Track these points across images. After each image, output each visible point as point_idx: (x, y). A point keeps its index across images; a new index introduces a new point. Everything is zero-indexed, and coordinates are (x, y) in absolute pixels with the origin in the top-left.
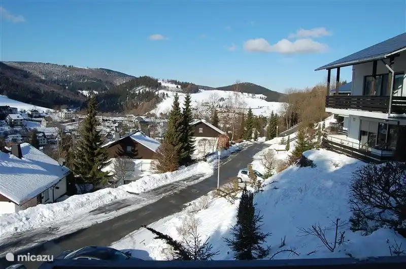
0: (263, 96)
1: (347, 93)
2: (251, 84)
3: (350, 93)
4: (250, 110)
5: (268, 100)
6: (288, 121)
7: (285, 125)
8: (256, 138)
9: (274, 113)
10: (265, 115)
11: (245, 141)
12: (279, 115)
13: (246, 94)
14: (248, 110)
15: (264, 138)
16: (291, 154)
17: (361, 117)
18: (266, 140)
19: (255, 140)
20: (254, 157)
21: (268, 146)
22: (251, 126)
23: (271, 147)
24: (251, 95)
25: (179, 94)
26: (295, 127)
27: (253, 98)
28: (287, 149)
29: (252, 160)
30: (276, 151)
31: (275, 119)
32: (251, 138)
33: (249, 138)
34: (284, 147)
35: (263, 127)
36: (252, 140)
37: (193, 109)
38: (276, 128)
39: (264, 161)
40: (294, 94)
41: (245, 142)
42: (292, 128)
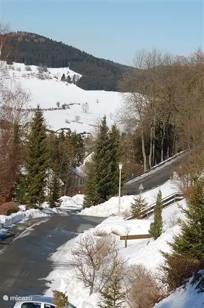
0: (72, 73)
2: (38, 36)
4: (39, 113)
5: (85, 84)
6: (147, 147)
7: (139, 158)
8: (54, 200)
9: (109, 124)
10: (77, 129)
11: (23, 207)
12: (121, 128)
13: (22, 66)
14: (32, 115)
15: (79, 199)
16: (169, 251)
18: (87, 205)
19: (52, 206)
20: (55, 257)
21: (94, 222)
22: (41, 164)
23: (102, 227)
24: (34, 68)
26: (166, 163)
27: (41, 78)
28: (156, 232)
29: (49, 267)
30: (122, 238)
31: (112, 141)
32: (43, 199)
33: (35, 200)
34: (144, 226)
35: (74, 166)
36: (45, 205)
38: (114, 168)
39: (88, 270)
40: (161, 67)
41: (25, 212)
42: (157, 168)
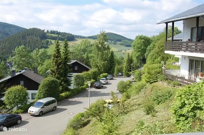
1: (179, 40)
3: (181, 40)
4: (112, 53)
17: (190, 56)
25: (59, 41)
37: (70, 53)
